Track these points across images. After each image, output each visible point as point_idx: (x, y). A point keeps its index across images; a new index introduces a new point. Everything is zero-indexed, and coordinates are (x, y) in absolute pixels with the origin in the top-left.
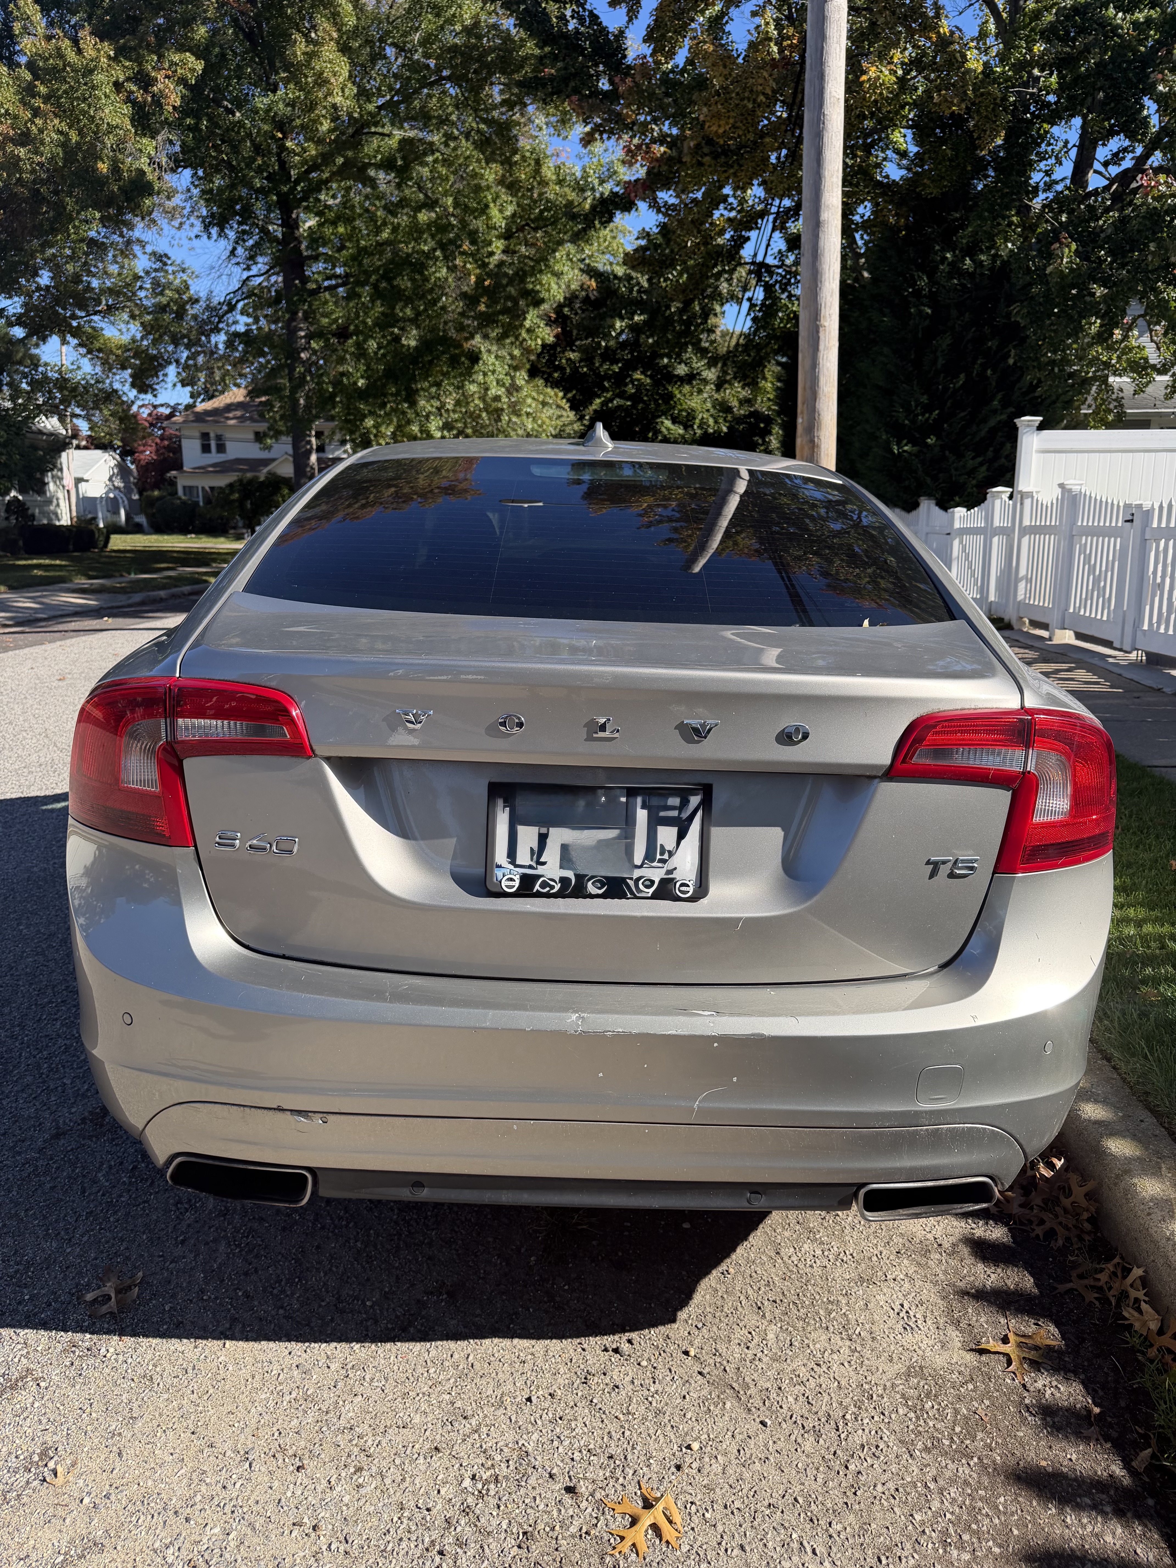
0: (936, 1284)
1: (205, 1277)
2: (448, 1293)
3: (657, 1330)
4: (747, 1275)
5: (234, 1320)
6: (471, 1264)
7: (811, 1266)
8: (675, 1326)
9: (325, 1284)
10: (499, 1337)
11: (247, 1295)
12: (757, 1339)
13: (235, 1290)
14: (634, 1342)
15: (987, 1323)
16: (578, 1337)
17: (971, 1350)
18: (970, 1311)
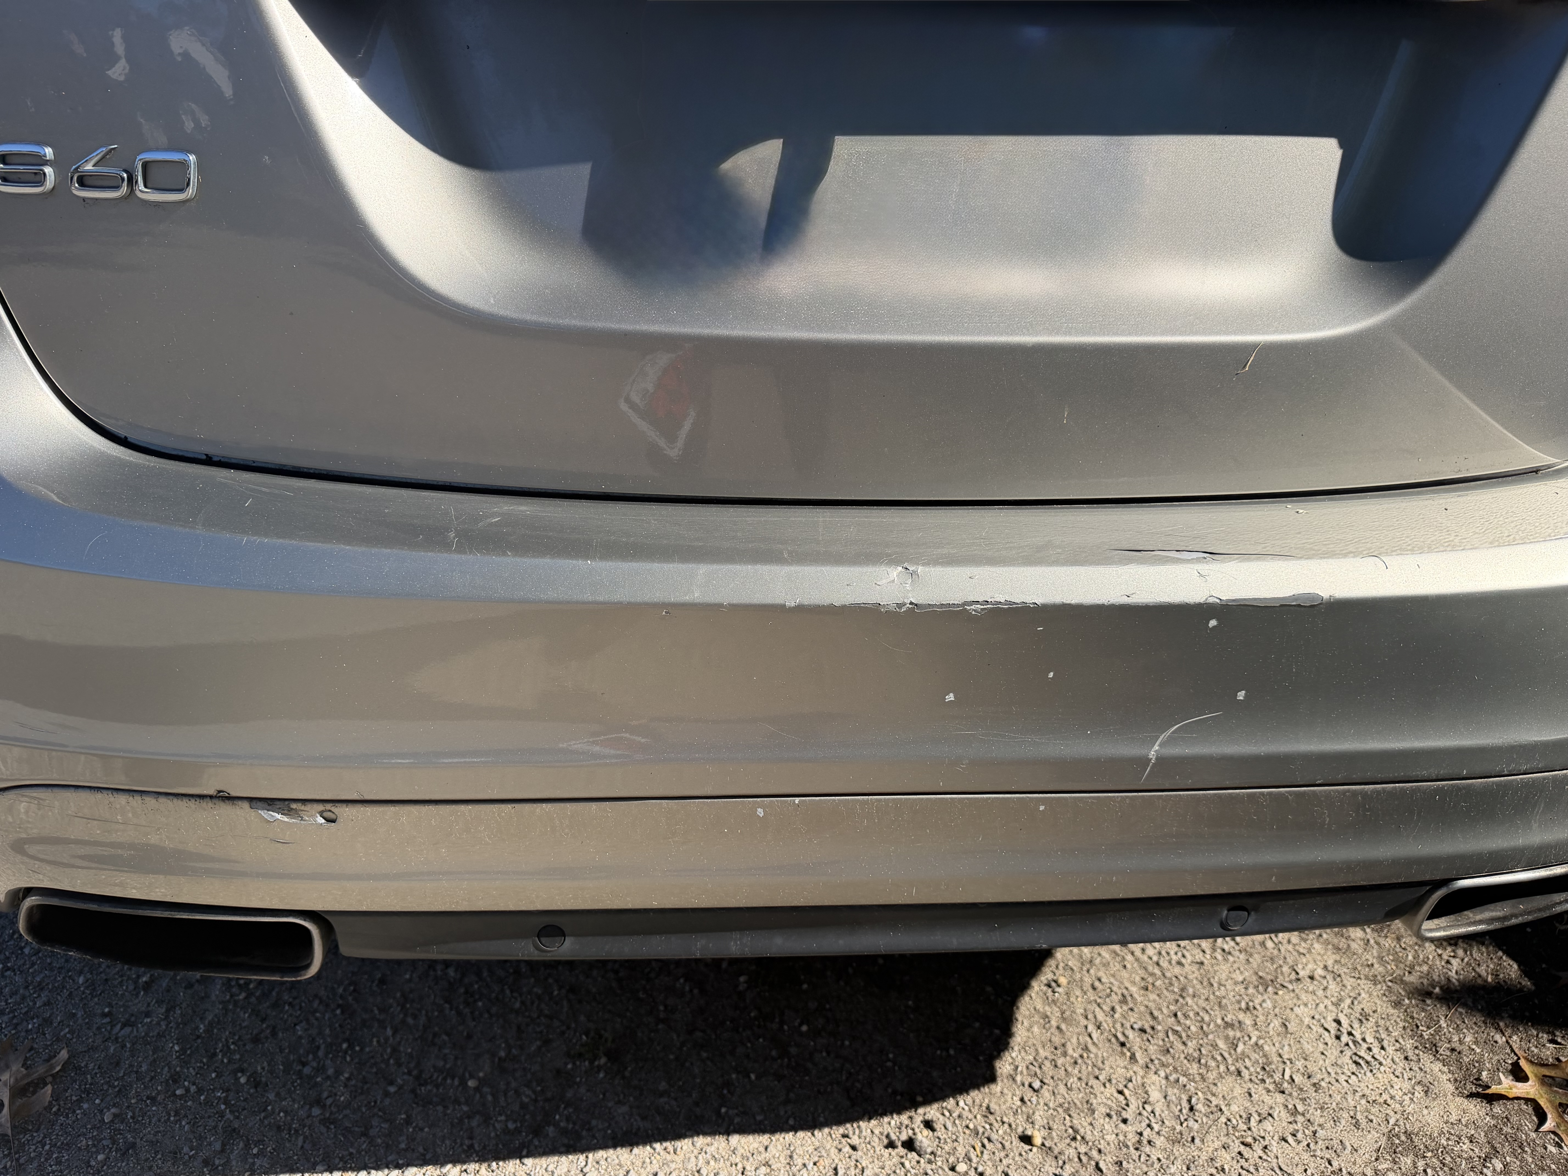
0: (1374, 981)
1: (183, 1050)
2: (607, 1054)
3: (969, 1099)
4: (1087, 986)
5: (231, 1133)
6: (641, 995)
7: (1179, 963)
8: (996, 1088)
9: (395, 1050)
10: (705, 1134)
11: (256, 1082)
12: (1134, 1104)
13: (235, 1072)
14: (937, 1126)
15: (1476, 1043)
16: (840, 1122)
17: (1472, 1095)
18: (1443, 1023)
